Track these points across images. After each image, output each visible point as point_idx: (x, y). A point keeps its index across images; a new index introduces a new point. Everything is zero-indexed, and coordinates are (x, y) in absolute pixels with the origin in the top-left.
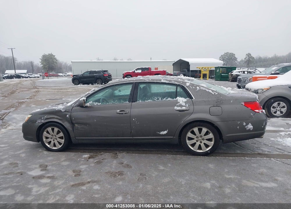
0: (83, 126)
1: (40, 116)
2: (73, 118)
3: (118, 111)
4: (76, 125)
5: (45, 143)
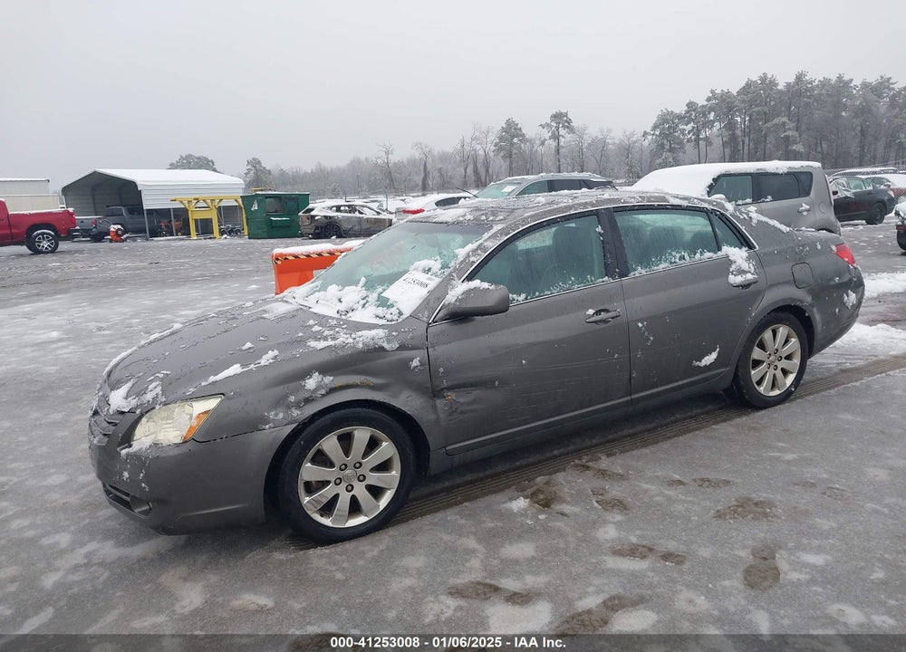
0: (475, 392)
1: (279, 390)
2: (442, 370)
3: (591, 312)
4: (451, 395)
5: (309, 512)
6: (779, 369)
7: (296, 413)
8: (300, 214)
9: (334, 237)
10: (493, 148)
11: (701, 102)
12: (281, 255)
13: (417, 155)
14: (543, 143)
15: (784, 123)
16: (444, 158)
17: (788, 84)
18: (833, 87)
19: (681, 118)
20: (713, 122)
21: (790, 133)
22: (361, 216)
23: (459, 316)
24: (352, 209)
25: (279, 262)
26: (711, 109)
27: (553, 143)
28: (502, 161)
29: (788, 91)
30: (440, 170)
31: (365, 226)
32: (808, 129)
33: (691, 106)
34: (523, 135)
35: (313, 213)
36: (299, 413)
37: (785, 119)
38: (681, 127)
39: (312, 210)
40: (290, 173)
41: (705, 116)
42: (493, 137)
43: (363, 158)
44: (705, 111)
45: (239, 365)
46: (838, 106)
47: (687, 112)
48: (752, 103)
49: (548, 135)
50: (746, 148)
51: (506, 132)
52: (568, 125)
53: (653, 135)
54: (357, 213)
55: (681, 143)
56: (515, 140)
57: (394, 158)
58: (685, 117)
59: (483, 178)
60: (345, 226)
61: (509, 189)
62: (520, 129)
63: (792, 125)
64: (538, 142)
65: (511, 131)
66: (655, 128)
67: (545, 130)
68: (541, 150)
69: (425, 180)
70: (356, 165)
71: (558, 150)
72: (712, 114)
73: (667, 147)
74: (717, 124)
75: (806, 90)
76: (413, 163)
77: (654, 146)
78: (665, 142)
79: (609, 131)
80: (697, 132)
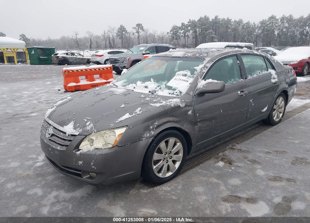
0: (206, 123)
1: (146, 124)
3: (239, 92)
4: (199, 124)
5: (155, 172)
6: (279, 112)
7: (153, 133)
8: (52, 55)
9: (66, 65)
10: (116, 35)
11: (186, 23)
12: (67, 70)
13: (87, 36)
14: (133, 34)
15: (212, 32)
16: (97, 37)
17: (213, 19)
18: (226, 21)
19: (179, 28)
20: (190, 30)
21: (214, 35)
22: (76, 57)
23: (202, 94)
24: (73, 54)
25: (66, 73)
26: (189, 26)
27: (137, 34)
28: (119, 40)
29: (213, 22)
30: (96, 42)
31: (78, 61)
32: (218, 34)
33: (183, 24)
34: (126, 31)
35: (58, 55)
36: (154, 133)
37: (212, 31)
38: (179, 31)
39: (58, 54)
40: (37, 41)
41: (187, 28)
42: (116, 31)
43: (66, 36)
44: (187, 26)
45: (128, 114)
46: (227, 27)
47: (182, 26)
48: (202, 25)
49: (135, 31)
50: (200, 40)
51: (120, 29)
52: (142, 28)
53: (170, 33)
54: (75, 56)
55: (179, 37)
56: (124, 32)
57: (79, 37)
58: (181, 28)
59: (112, 45)
60: (71, 60)
61: (142, 48)
62: (125, 29)
63: (214, 33)
64: (132, 34)
65: (122, 29)
66: (171, 31)
67: (134, 30)
68: (132, 36)
69: (91, 45)
70: (63, 39)
71: (139, 37)
72: (190, 27)
73: (175, 38)
74: (191, 31)
75: (218, 22)
76: (86, 39)
77: (171, 37)
78: (174, 36)
79: (156, 31)
80: (185, 33)
